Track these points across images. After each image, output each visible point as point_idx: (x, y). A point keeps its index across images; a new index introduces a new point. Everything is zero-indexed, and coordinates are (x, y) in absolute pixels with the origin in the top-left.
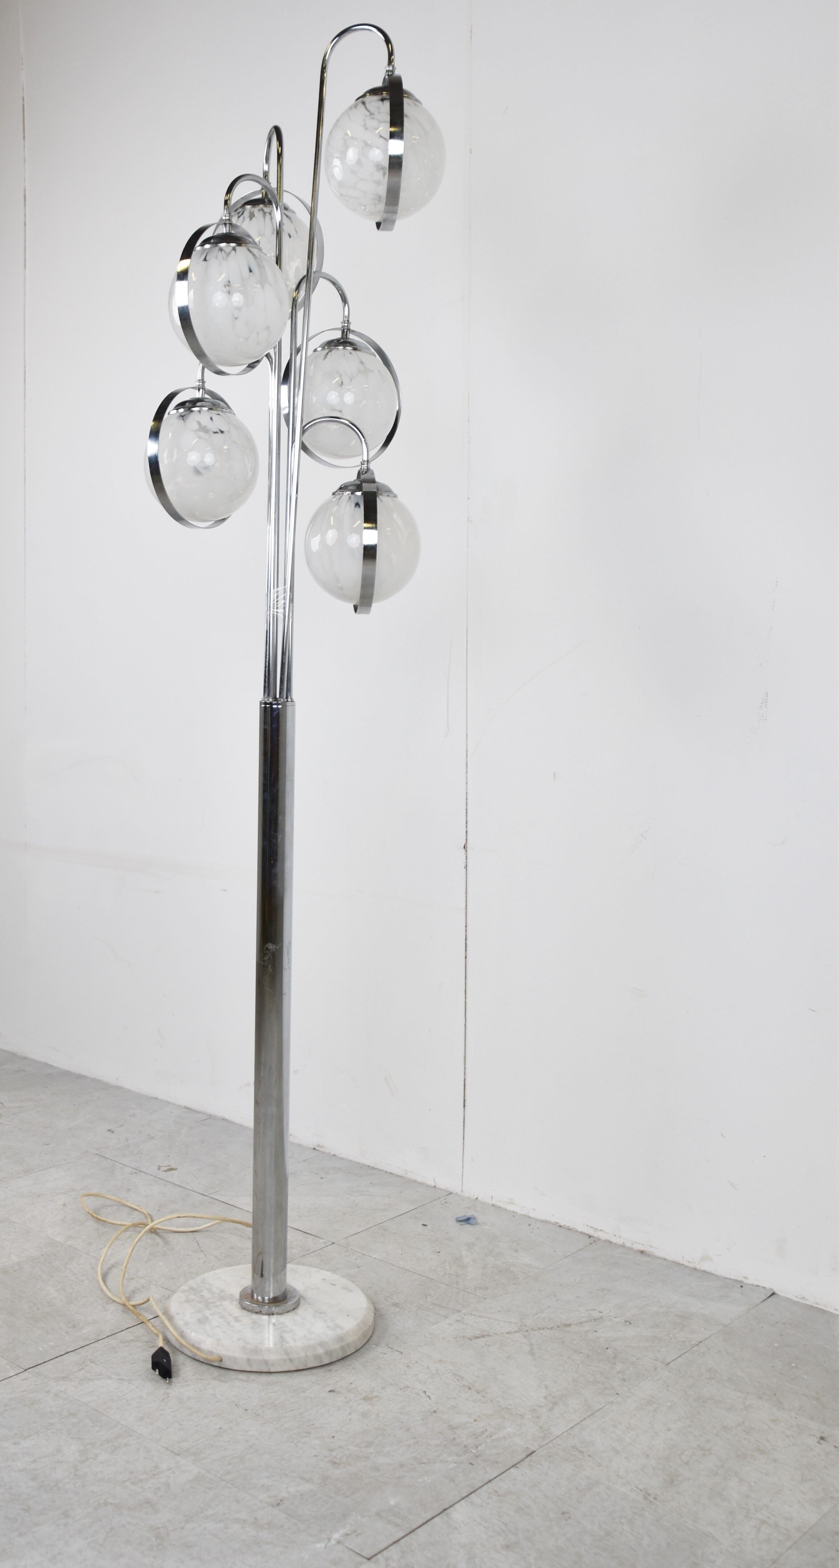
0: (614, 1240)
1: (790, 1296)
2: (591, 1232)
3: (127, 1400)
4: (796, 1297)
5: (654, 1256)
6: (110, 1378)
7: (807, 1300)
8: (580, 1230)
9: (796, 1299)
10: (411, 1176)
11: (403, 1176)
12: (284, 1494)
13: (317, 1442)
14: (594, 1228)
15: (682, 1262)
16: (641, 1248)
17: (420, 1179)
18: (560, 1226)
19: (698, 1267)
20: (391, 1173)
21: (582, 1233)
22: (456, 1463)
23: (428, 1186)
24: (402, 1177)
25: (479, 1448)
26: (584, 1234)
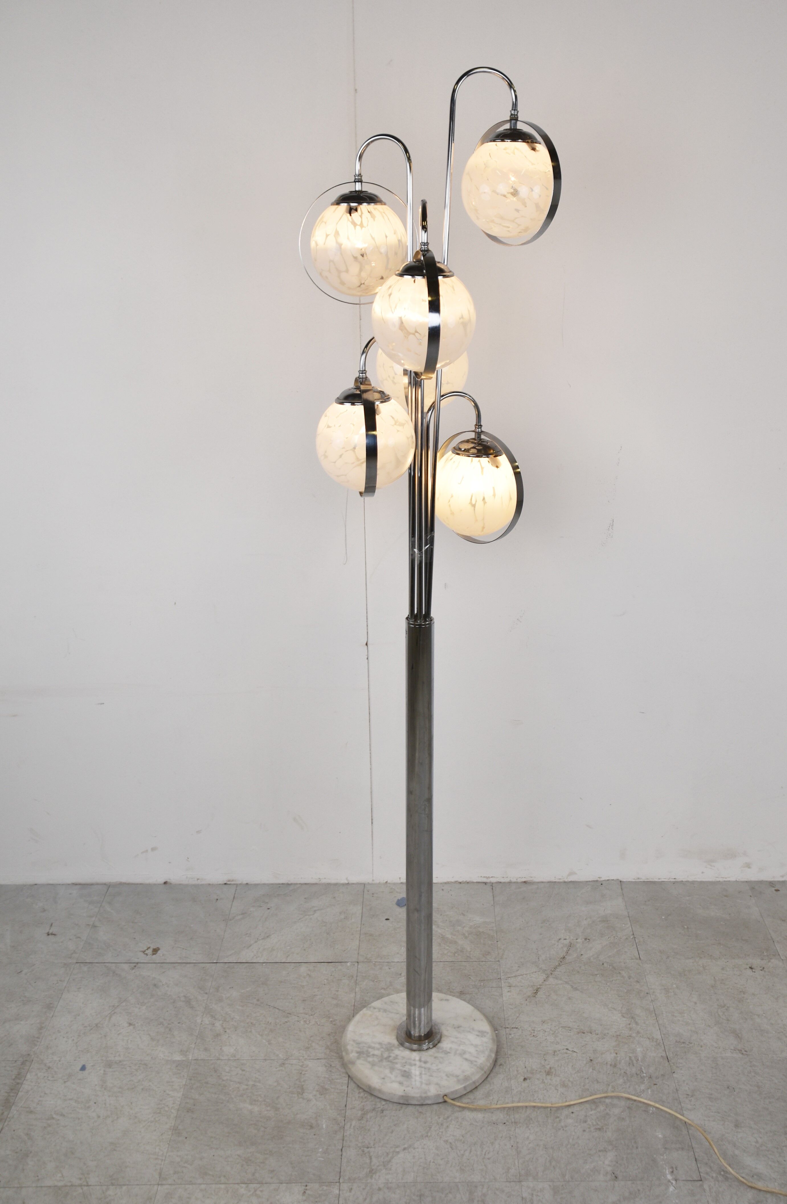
0: (502, 880)
1: (630, 880)
2: (485, 880)
3: (433, 1162)
4: (634, 879)
5: (534, 882)
6: (398, 1153)
7: (641, 879)
8: (475, 881)
9: (634, 880)
10: (323, 881)
11: (317, 882)
12: (609, 1169)
13: (570, 1121)
14: (486, 877)
15: (555, 881)
16: (524, 880)
17: (333, 881)
18: (460, 883)
19: (566, 880)
20: (306, 884)
21: (477, 882)
22: (648, 1089)
23: (343, 884)
24: (316, 884)
25: (644, 1071)
26: (479, 882)
